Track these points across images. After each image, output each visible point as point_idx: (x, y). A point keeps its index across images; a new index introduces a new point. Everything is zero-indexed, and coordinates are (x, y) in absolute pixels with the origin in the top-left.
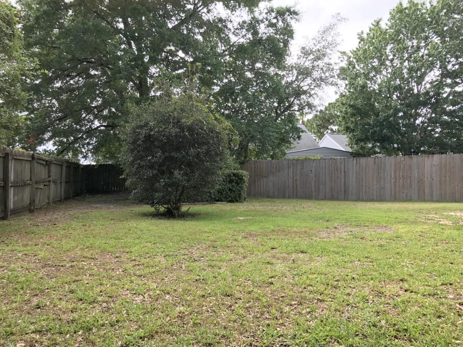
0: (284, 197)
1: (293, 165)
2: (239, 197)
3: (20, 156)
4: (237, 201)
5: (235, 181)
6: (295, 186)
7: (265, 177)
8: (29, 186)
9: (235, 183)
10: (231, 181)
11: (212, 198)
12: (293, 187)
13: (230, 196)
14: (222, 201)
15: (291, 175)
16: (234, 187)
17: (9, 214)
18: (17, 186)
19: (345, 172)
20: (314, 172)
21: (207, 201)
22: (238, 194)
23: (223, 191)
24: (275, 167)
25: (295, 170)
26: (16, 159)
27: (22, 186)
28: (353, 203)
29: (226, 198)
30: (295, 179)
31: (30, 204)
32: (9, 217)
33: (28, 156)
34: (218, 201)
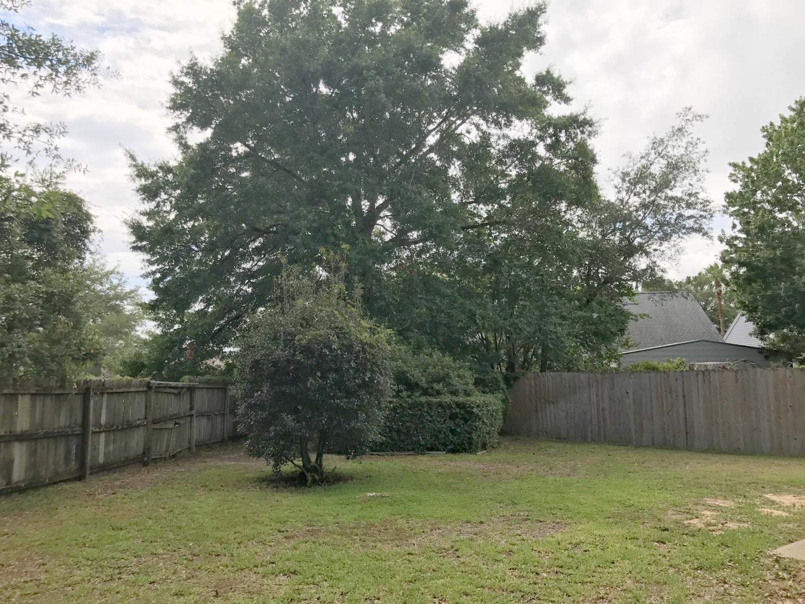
0: (584, 440)
1: (597, 381)
2: (470, 444)
3: (120, 389)
4: (465, 450)
5: (459, 416)
6: (602, 421)
7: (553, 403)
8: (142, 428)
9: (461, 419)
10: (453, 417)
11: (421, 445)
12: (599, 422)
13: (452, 442)
14: (438, 450)
15: (594, 400)
16: (460, 426)
17: (88, 472)
18: (114, 431)
19: (684, 397)
20: (631, 395)
21: (413, 450)
22: (466, 439)
23: (440, 432)
24: (567, 385)
25: (600, 391)
26: (112, 393)
27: (123, 429)
28: (703, 456)
29: (445, 445)
30: (601, 408)
31: (144, 453)
32: (87, 476)
33: (141, 385)
34: (432, 449)
